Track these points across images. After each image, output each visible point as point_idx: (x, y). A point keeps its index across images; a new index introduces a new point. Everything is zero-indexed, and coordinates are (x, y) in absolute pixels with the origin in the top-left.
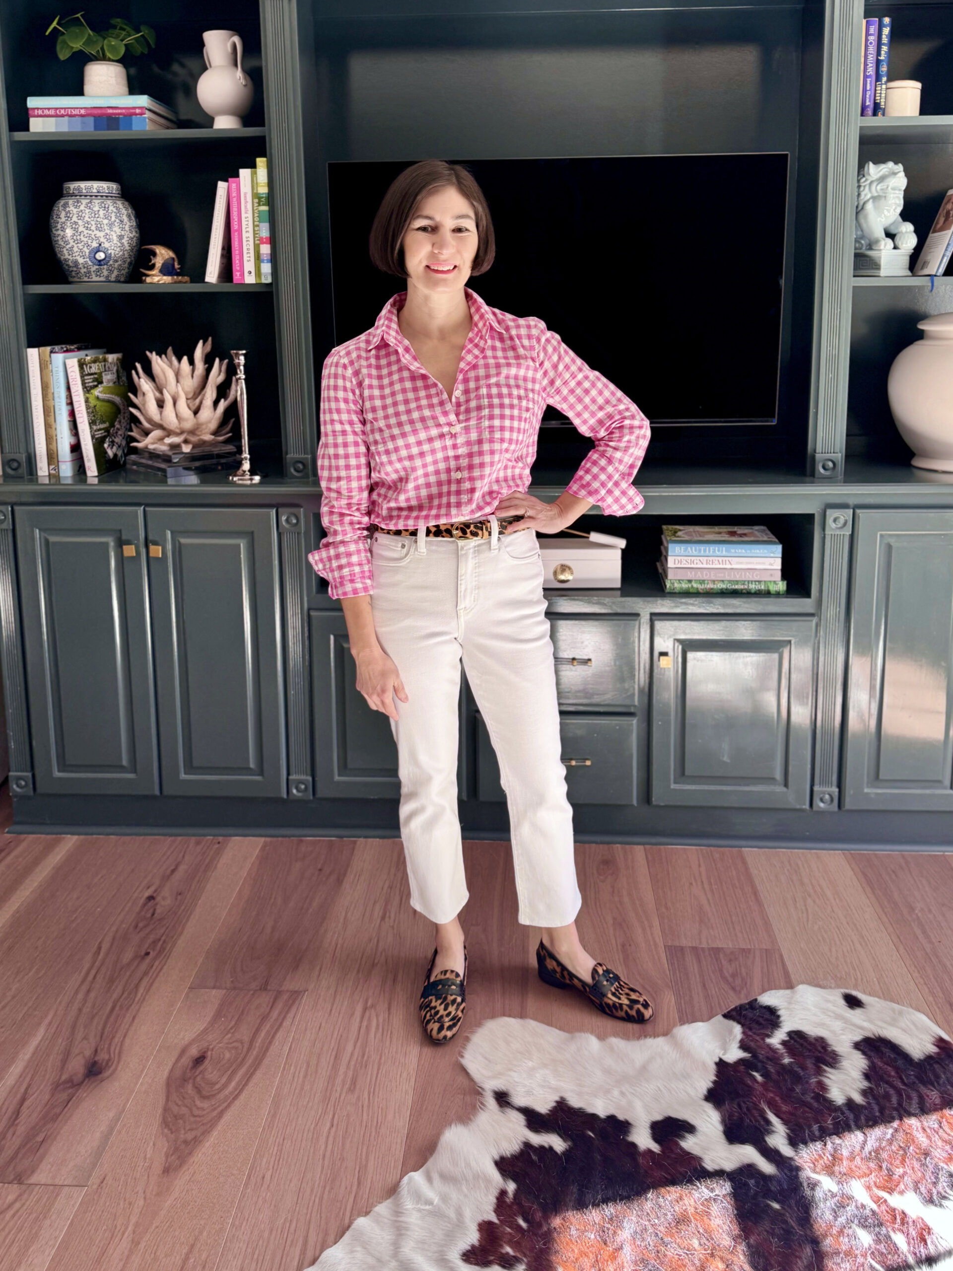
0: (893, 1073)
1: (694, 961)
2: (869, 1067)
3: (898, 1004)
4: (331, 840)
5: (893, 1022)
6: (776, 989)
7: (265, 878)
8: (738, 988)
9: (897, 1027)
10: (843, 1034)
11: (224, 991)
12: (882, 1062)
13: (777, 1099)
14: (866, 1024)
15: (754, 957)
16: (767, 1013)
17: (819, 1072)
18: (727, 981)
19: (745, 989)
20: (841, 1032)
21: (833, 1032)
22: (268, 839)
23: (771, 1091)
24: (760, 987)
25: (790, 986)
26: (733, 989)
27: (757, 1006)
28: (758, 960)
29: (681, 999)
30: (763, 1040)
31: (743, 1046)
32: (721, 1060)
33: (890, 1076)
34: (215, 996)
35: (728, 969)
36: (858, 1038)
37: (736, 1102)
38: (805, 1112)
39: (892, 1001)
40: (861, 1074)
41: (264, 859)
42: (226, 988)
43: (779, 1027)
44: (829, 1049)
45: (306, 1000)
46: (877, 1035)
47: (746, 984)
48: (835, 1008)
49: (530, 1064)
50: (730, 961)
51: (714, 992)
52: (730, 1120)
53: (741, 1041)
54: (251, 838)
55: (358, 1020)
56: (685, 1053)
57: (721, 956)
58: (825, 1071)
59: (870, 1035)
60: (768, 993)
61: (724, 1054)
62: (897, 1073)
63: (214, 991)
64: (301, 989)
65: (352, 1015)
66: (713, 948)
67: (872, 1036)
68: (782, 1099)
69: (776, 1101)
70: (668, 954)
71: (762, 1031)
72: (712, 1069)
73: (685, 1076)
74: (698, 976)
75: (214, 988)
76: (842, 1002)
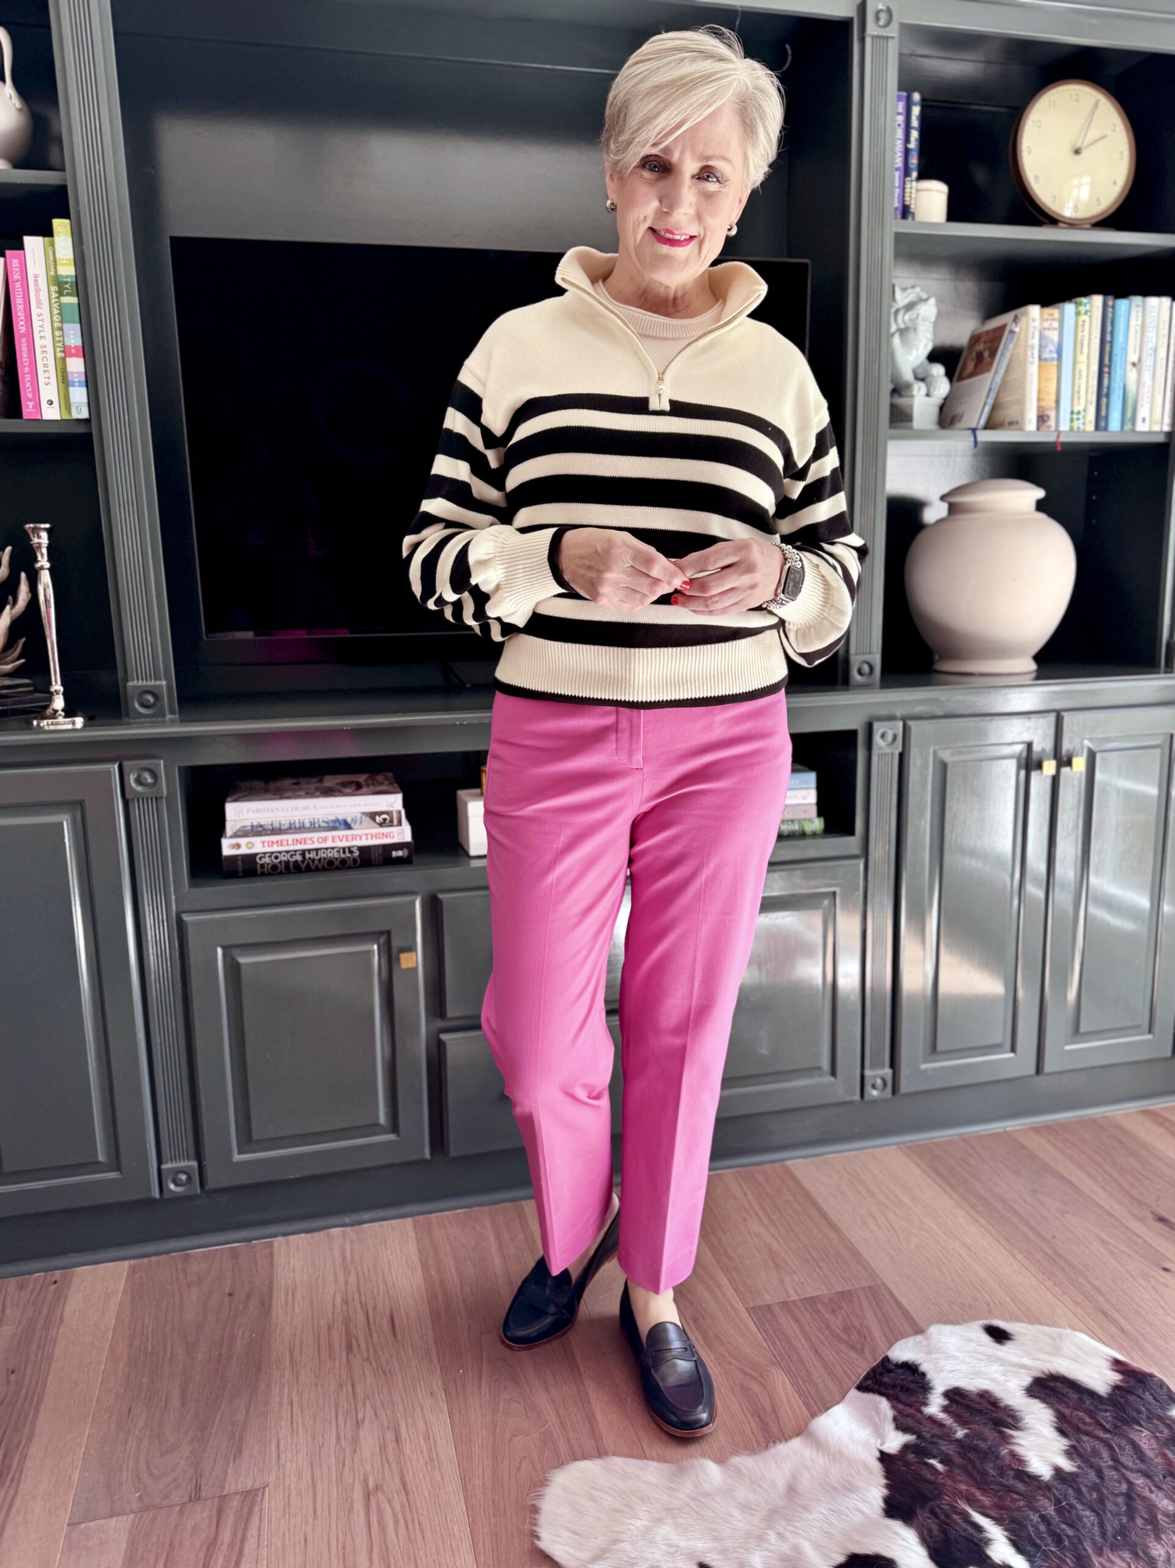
0: (1088, 1420)
1: (792, 1322)
2: (1058, 1418)
3: (1048, 1325)
4: (234, 1247)
5: (1056, 1351)
6: (903, 1338)
7: (147, 1322)
8: (858, 1346)
9: (1063, 1356)
10: (1008, 1381)
11: (132, 1516)
12: (1068, 1407)
13: (973, 1490)
14: (1026, 1361)
15: (860, 1301)
16: (908, 1373)
17: (1006, 1439)
18: (842, 1339)
19: (867, 1346)
20: (1003, 1378)
21: (993, 1380)
22: (132, 1262)
23: (960, 1481)
24: (884, 1339)
25: (919, 1331)
26: (853, 1348)
27: (891, 1367)
28: (865, 1303)
29: (796, 1378)
30: (921, 1412)
31: (901, 1426)
32: (882, 1453)
33: (1085, 1423)
34: (118, 1528)
35: (836, 1323)
36: (1027, 1381)
37: (927, 1510)
38: (1014, 1500)
39: (1041, 1324)
40: (1052, 1429)
41: (136, 1291)
42: (132, 1512)
43: (931, 1388)
44: (1001, 1404)
45: (271, 1503)
46: (1047, 1372)
47: (865, 1338)
48: (982, 1349)
49: (639, 1523)
50: (833, 1311)
51: (831, 1357)
52: (931, 1537)
53: (895, 1419)
54: (105, 1264)
55: (362, 1515)
56: (836, 1455)
57: (820, 1306)
58: (1012, 1437)
59: (1038, 1374)
60: (897, 1344)
61: (882, 1444)
62: (1091, 1417)
63: (113, 1521)
64: (257, 1486)
65: (351, 1508)
66: (806, 1299)
67: (1042, 1376)
68: (979, 1488)
69: (973, 1494)
70: (755, 1319)
71: (912, 1399)
72: (877, 1467)
73: (850, 1488)
74: (803, 1341)
75: (111, 1516)
76: (986, 1339)
